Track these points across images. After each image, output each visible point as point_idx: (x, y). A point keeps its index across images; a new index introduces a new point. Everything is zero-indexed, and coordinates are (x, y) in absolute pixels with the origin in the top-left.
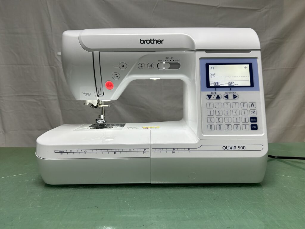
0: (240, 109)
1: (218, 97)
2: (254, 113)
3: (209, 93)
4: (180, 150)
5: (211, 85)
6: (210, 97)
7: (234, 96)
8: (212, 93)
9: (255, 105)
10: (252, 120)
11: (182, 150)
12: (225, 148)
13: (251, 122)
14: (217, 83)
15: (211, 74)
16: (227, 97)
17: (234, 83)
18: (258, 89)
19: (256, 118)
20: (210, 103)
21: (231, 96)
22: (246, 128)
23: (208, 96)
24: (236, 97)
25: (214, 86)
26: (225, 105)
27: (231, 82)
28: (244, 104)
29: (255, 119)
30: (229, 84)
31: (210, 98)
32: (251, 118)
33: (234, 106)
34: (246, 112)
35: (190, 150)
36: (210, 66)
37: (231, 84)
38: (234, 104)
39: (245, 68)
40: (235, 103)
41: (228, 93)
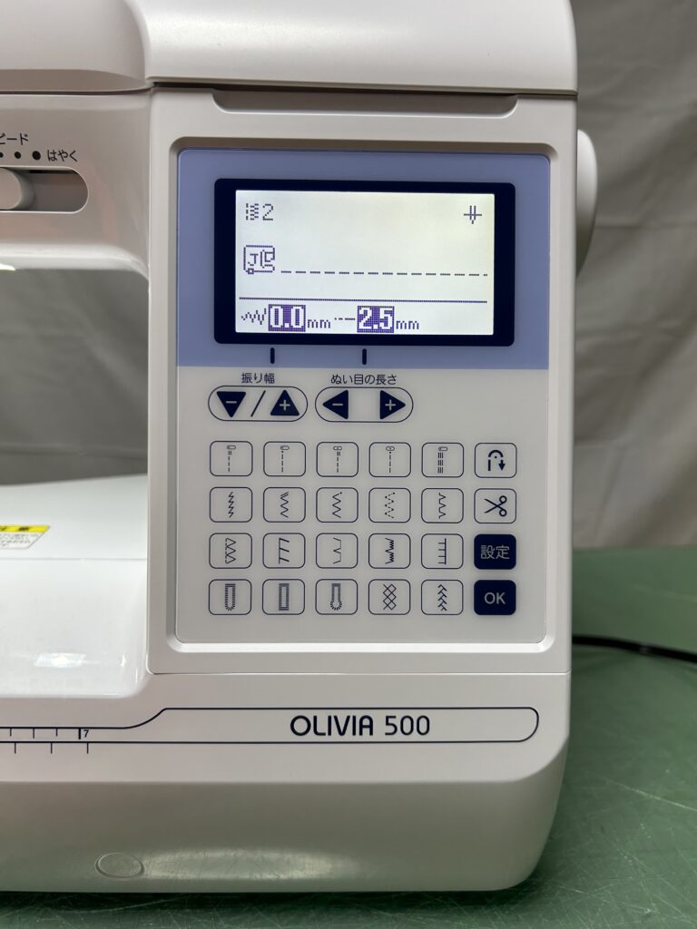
0: (416, 483)
1: (285, 408)
2: (503, 513)
3: (229, 377)
4: (27, 735)
5: (242, 326)
6: (231, 401)
7: (385, 398)
8: (246, 378)
9: (509, 458)
10: (487, 552)
11: (41, 735)
12: (306, 726)
13: (480, 563)
14: (287, 309)
15: (249, 250)
16: (339, 405)
17: (392, 313)
18: (539, 359)
19: (510, 541)
20: (231, 445)
21: (364, 403)
22: (443, 604)
23: (224, 396)
24: (399, 405)
25: (264, 329)
26: (327, 459)
27: (376, 310)
28: (440, 455)
29: (503, 549)
30: (360, 318)
31: (231, 410)
32: (481, 540)
33: (380, 466)
34: (453, 501)
35: (92, 735)
36: (242, 197)
37: (375, 319)
38: (380, 453)
39: (473, 215)
40: (390, 447)
41: (347, 379)
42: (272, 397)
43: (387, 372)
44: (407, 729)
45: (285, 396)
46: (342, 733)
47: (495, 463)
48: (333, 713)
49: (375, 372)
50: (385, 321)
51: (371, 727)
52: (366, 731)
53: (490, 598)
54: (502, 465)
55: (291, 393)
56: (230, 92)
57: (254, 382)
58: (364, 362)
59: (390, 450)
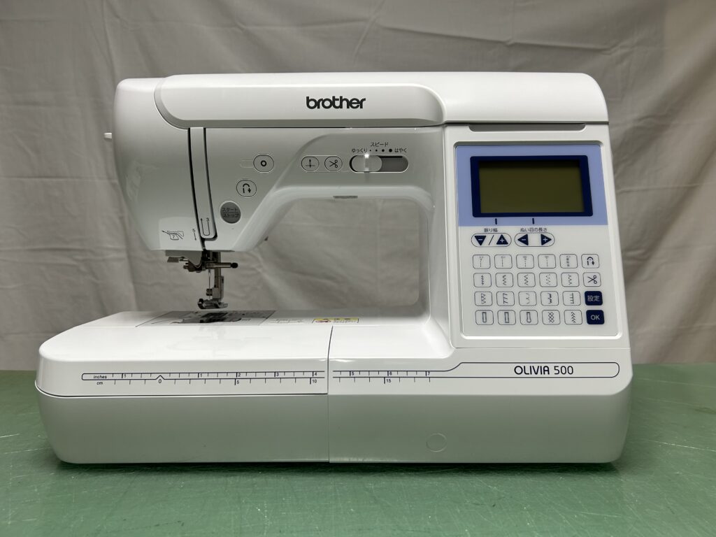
0: (558, 271)
1: (502, 241)
2: (595, 282)
3: (479, 230)
4: (404, 374)
6: (480, 239)
7: (543, 237)
8: (486, 230)
9: (596, 260)
10: (590, 298)
11: (410, 374)
12: (520, 370)
13: (588, 303)
16: (524, 240)
18: (604, 221)
19: (599, 294)
20: (481, 256)
21: (534, 239)
22: (574, 320)
23: (477, 238)
24: (549, 240)
26: (521, 262)
28: (568, 259)
29: (597, 297)
31: (481, 243)
32: (587, 294)
33: (543, 264)
34: (574, 277)
35: (432, 374)
38: (542, 259)
41: (527, 230)
42: (497, 237)
43: (543, 227)
44: (564, 372)
45: (502, 237)
46: (536, 374)
47: (590, 262)
48: (532, 365)
49: (538, 227)
51: (548, 371)
52: (546, 372)
53: (593, 317)
54: (593, 263)
55: (505, 236)
56: (475, 126)
57: (489, 232)
58: (533, 223)
59: (547, 257)
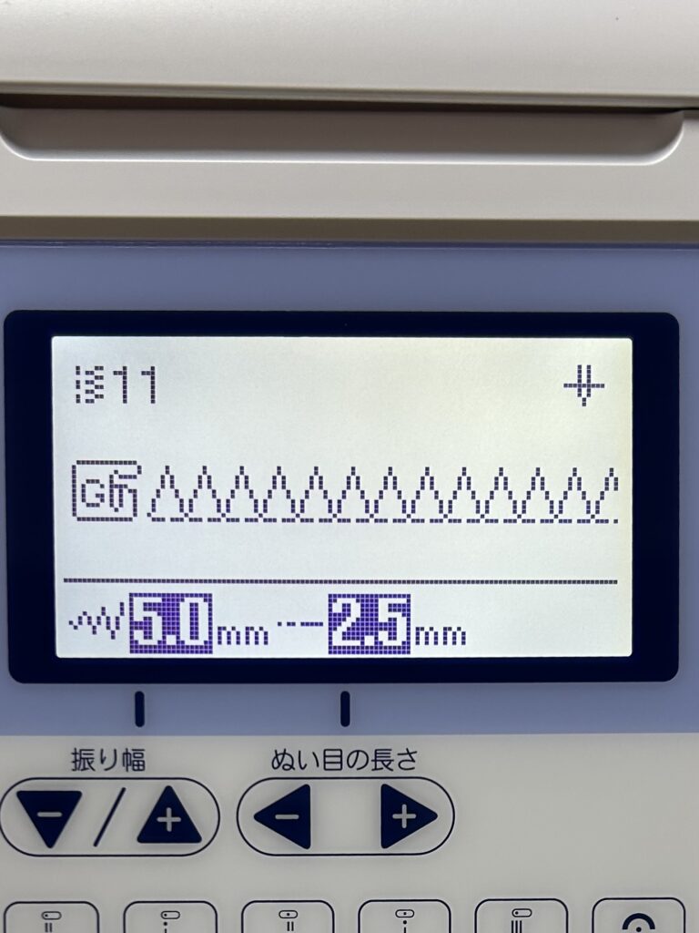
3: (44, 758)
5: (71, 644)
6: (49, 810)
7: (391, 800)
8: (82, 759)
14: (168, 607)
15: (84, 473)
17: (406, 610)
20: (50, 911)
21: (345, 811)
24: (424, 816)
25: (119, 649)
27: (369, 603)
30: (334, 621)
31: (50, 833)
36: (67, 351)
37: (368, 622)
38: (381, 923)
39: (584, 385)
40: (405, 909)
41: (307, 759)
42: (141, 801)
43: (396, 744)
45: (169, 800)
49: (370, 743)
50: (391, 627)
57: (99, 770)
58: (345, 720)
59: (405, 916)
